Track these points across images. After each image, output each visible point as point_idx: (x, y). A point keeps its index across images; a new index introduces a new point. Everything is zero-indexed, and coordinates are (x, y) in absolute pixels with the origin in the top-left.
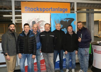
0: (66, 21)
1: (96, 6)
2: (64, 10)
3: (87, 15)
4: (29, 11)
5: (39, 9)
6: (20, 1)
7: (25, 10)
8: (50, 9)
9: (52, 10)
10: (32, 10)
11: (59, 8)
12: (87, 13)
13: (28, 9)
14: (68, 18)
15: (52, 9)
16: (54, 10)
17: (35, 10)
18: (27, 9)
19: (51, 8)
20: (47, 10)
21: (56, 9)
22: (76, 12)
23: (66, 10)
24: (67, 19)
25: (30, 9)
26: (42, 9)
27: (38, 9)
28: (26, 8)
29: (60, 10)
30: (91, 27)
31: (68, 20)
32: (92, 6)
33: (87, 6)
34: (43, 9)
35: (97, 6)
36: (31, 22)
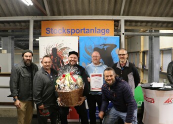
1: (160, 24)
2: (103, 31)
5: (66, 31)
7: (47, 32)
8: (83, 31)
11: (96, 28)
15: (85, 31)
16: (89, 31)
17: (60, 31)
18: (49, 31)
19: (84, 29)
20: (78, 31)
21: (91, 30)
22: (123, 34)
23: (107, 31)
26: (70, 31)
27: (64, 31)
28: (48, 29)
29: (97, 31)
31: (105, 47)
33: (146, 25)
34: (72, 30)
35: (163, 26)
36: (51, 49)
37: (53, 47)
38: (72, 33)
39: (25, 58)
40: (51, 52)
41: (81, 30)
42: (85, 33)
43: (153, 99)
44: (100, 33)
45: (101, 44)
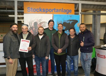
0: (69, 23)
1: (102, 7)
2: (67, 11)
3: (93, 17)
4: (32, 11)
5: (42, 10)
6: (23, 2)
7: (28, 11)
8: (54, 10)
9: (56, 11)
10: (34, 10)
11: (62, 9)
12: (93, 15)
13: (31, 10)
14: (72, 19)
16: (58, 11)
17: (38, 10)
19: (55, 9)
20: (50, 11)
21: (59, 10)
22: (81, 13)
23: (70, 11)
24: (70, 20)
25: (32, 10)
26: (45, 10)
27: (40, 10)
28: (29, 8)
29: (63, 11)
30: (97, 29)
31: (71, 22)
32: (99, 7)
33: (93, 8)
34: (46, 9)
35: (104, 8)
36: (33, 23)
37: (34, 22)
38: (46, 11)
39: (13, 29)
40: (33, 25)
41: (53, 10)
42: (55, 12)
43: (105, 56)
44: (65, 12)
45: (68, 20)
